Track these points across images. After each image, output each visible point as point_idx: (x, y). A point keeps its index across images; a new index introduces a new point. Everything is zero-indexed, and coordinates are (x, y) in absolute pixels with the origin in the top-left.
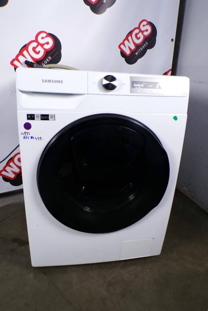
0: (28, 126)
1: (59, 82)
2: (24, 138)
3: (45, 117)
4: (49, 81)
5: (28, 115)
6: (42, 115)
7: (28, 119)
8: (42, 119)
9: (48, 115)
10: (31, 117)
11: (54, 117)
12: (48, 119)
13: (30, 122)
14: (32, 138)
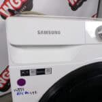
0: (21, 82)
1: (56, 32)
2: (18, 94)
3: (41, 72)
4: (46, 33)
5: (22, 71)
6: (38, 70)
7: (22, 75)
8: (38, 74)
9: (44, 70)
10: (25, 73)
11: (50, 70)
12: (44, 74)
13: (25, 78)
14: (26, 93)
